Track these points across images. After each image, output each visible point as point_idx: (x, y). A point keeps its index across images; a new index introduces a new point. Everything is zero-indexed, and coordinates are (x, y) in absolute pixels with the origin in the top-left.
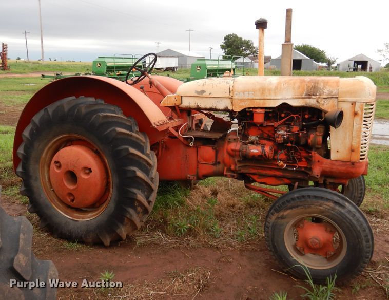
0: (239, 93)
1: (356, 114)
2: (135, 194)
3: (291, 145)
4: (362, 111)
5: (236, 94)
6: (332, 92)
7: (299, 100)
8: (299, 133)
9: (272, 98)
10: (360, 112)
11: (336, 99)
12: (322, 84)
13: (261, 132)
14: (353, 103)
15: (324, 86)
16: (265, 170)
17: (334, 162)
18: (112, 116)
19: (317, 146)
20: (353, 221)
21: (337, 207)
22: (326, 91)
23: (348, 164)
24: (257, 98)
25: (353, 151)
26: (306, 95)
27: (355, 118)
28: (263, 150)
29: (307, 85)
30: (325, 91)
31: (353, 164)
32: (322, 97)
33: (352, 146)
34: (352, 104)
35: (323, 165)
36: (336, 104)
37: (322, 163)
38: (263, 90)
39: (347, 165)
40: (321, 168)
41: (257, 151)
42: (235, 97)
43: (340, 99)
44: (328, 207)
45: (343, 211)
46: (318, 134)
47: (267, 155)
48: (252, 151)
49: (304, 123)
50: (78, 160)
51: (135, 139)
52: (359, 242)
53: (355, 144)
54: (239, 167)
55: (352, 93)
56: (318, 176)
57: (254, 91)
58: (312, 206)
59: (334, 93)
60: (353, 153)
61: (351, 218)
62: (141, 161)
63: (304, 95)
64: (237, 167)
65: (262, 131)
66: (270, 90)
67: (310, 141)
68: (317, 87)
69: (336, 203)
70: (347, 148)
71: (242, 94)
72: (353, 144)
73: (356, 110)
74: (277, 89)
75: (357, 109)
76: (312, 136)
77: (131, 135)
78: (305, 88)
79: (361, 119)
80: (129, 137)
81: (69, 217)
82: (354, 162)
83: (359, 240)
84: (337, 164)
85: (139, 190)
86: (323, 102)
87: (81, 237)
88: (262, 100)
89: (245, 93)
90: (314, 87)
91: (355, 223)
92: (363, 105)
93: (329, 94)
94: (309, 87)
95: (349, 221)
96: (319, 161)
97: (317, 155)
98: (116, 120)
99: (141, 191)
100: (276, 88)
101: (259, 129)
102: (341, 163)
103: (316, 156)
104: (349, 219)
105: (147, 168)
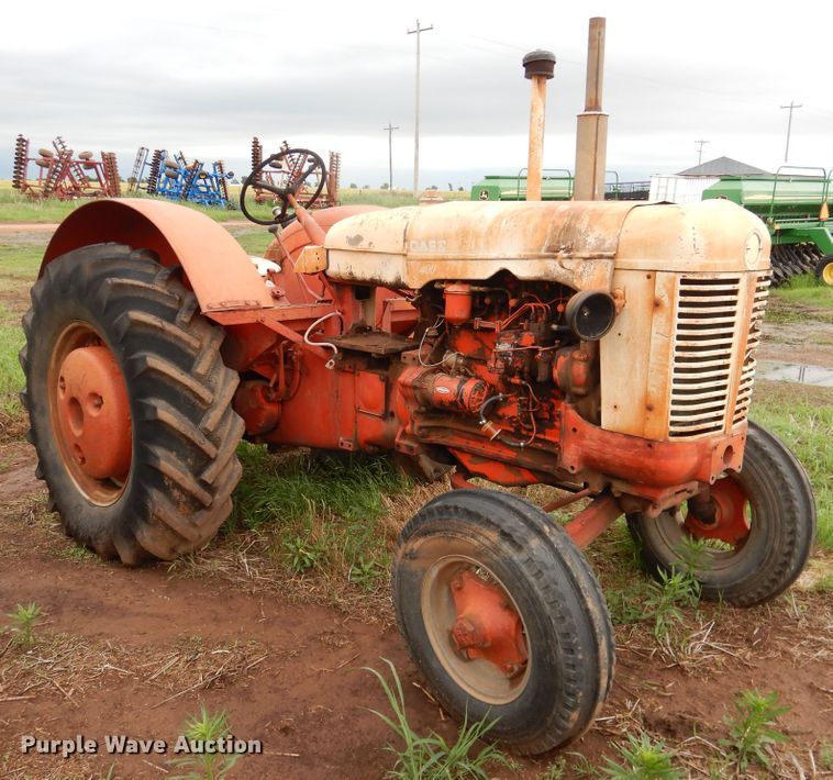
0: (420, 242)
1: (657, 304)
2: (157, 458)
3: (518, 381)
4: (672, 297)
5: (414, 246)
6: (604, 241)
7: (534, 261)
8: (536, 351)
9: (480, 255)
10: (665, 301)
11: (610, 262)
12: (586, 220)
13: (480, 346)
14: (651, 274)
15: (589, 225)
16: (482, 442)
17: (608, 436)
18: (132, 285)
19: (575, 389)
20: (536, 588)
21: (506, 547)
22: (591, 239)
23: (639, 443)
24: (451, 255)
25: (649, 408)
26: (548, 250)
27: (655, 316)
28: (459, 388)
29: (554, 223)
30: (589, 239)
31: (650, 446)
32: (579, 254)
33: (647, 395)
34: (649, 277)
35: (585, 442)
36: (608, 275)
37: (582, 436)
38: (465, 235)
39: (636, 446)
40: (580, 449)
41: (448, 391)
42: (413, 253)
43: (622, 261)
44: (487, 543)
45: (517, 557)
46: (576, 356)
47: (466, 402)
48: (439, 389)
49: (554, 327)
50: (84, 376)
51: (173, 340)
52: (549, 646)
53: (654, 390)
54: (420, 428)
55: (650, 245)
56: (573, 468)
57: (446, 237)
58: (459, 535)
59: (607, 245)
60: (651, 415)
61: (532, 579)
62: (178, 388)
63: (544, 248)
64: (415, 428)
65: (482, 342)
66: (477, 236)
67: (556, 373)
68: (574, 227)
69: (506, 536)
70: (637, 402)
71: (423, 243)
72: (651, 389)
73: (657, 294)
74: (493, 233)
75: (661, 292)
76: (562, 360)
77: (162, 330)
78: (549, 231)
79: (670, 320)
80: (160, 334)
81: (85, 495)
82: (652, 440)
83: (549, 642)
84: (615, 441)
85: (171, 451)
86: (581, 269)
87: (90, 539)
88: (461, 262)
89: (430, 243)
90: (568, 229)
91: (540, 593)
92: (674, 279)
93: (598, 248)
94: (558, 227)
95: (526, 586)
96: (575, 430)
97: (572, 413)
98: (142, 295)
99: (177, 456)
100: (490, 231)
101: (476, 338)
102: (624, 440)
103: (568, 412)
104: (527, 581)
105: (194, 405)
